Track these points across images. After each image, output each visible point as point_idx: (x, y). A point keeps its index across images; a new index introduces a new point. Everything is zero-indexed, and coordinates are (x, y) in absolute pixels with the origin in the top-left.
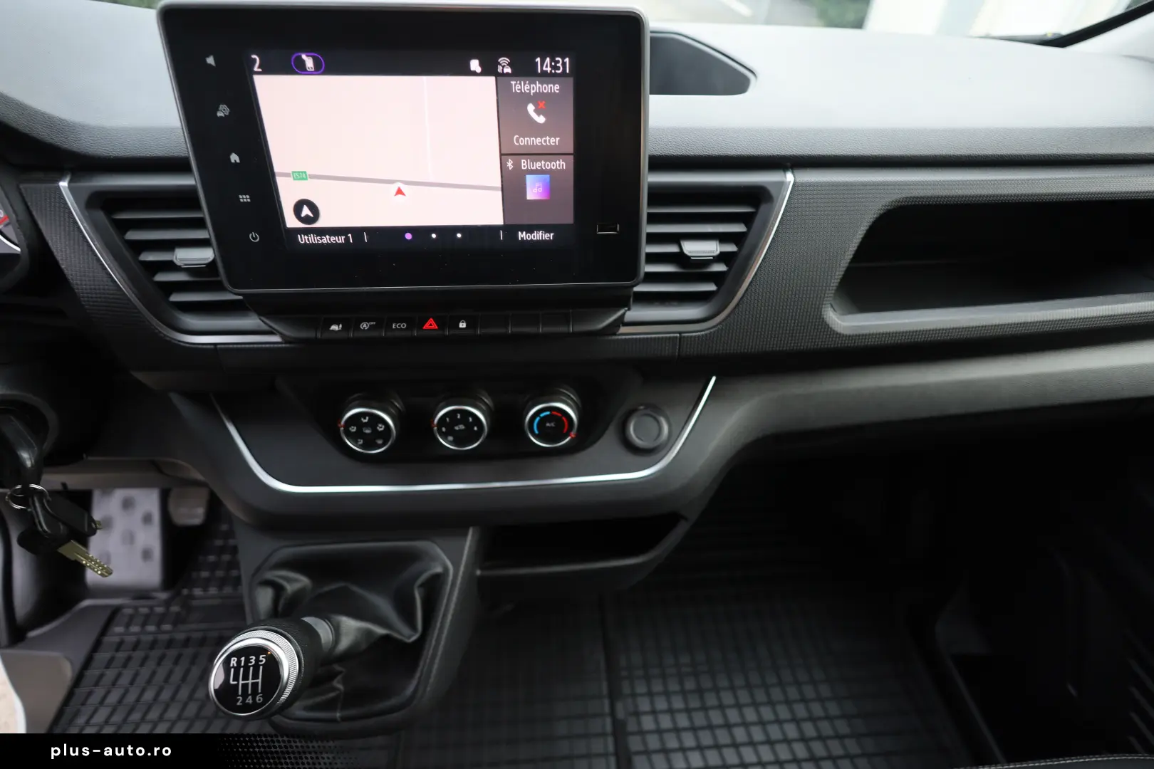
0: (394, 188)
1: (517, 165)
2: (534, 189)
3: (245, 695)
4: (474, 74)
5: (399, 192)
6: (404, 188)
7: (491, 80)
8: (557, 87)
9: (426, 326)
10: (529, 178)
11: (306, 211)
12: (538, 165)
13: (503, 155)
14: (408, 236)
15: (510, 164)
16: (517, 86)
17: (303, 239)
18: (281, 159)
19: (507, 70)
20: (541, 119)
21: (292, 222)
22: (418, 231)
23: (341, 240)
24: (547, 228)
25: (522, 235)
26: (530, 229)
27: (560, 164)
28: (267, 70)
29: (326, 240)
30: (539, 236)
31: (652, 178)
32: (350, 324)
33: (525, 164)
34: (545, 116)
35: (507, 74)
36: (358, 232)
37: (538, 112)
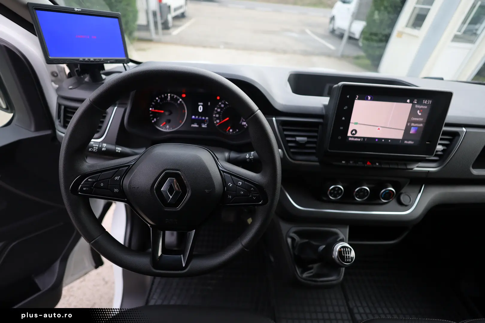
0: (378, 128)
1: (410, 124)
2: (412, 131)
3: (347, 259)
4: (408, 103)
5: (379, 129)
6: (380, 128)
7: (411, 105)
8: (427, 107)
9: (368, 164)
10: (412, 128)
11: (354, 132)
12: (415, 125)
13: (408, 122)
14: (383, 140)
15: (409, 124)
16: (417, 106)
17: (350, 139)
18: (353, 119)
19: (416, 102)
20: (420, 114)
21: (349, 134)
22: (380, 139)
23: (359, 140)
24: (412, 141)
25: (406, 142)
26: (408, 141)
27: (421, 125)
28: (359, 99)
29: (356, 139)
30: (410, 142)
31: (444, 129)
32: (347, 161)
33: (413, 124)
34: (421, 113)
35: (416, 103)
36: (364, 138)
37: (420, 112)
